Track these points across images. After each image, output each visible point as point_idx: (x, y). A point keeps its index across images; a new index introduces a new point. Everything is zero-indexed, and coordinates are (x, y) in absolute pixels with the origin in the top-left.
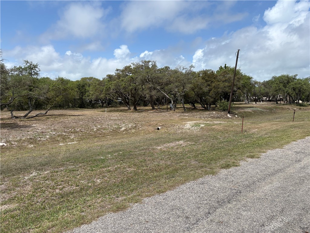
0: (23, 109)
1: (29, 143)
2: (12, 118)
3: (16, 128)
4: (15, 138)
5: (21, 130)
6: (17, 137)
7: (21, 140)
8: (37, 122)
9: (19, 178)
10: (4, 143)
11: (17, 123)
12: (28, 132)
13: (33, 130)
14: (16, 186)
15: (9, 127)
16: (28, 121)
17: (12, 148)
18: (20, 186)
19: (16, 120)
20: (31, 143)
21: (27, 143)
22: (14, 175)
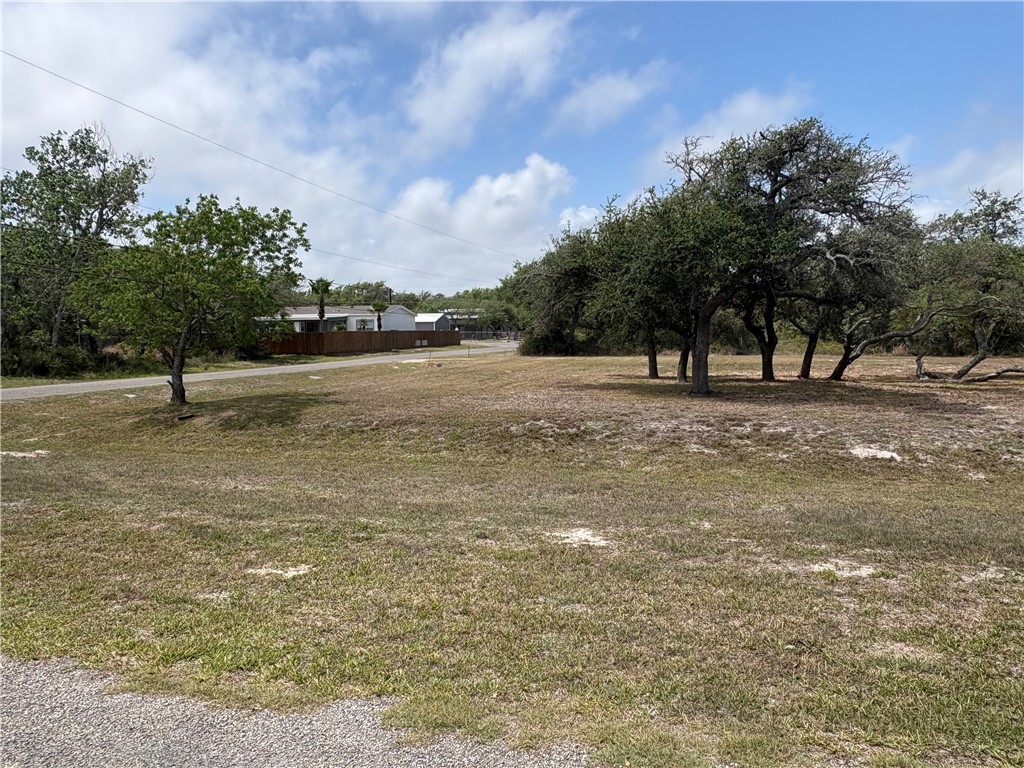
0: (952, 351)
1: (973, 464)
2: (918, 377)
3: (930, 409)
4: (928, 441)
5: (949, 419)
6: (933, 441)
7: (945, 449)
8: (1000, 398)
9: (944, 572)
10: (893, 451)
11: (934, 395)
12: (971, 427)
13: (986, 422)
14: (936, 594)
15: (911, 405)
16: (971, 390)
17: (917, 471)
18: (949, 599)
19: (931, 385)
20: (979, 467)
21: (963, 462)
22: (925, 559)
